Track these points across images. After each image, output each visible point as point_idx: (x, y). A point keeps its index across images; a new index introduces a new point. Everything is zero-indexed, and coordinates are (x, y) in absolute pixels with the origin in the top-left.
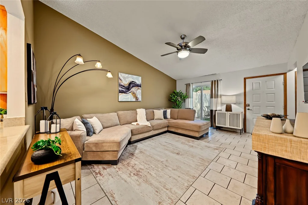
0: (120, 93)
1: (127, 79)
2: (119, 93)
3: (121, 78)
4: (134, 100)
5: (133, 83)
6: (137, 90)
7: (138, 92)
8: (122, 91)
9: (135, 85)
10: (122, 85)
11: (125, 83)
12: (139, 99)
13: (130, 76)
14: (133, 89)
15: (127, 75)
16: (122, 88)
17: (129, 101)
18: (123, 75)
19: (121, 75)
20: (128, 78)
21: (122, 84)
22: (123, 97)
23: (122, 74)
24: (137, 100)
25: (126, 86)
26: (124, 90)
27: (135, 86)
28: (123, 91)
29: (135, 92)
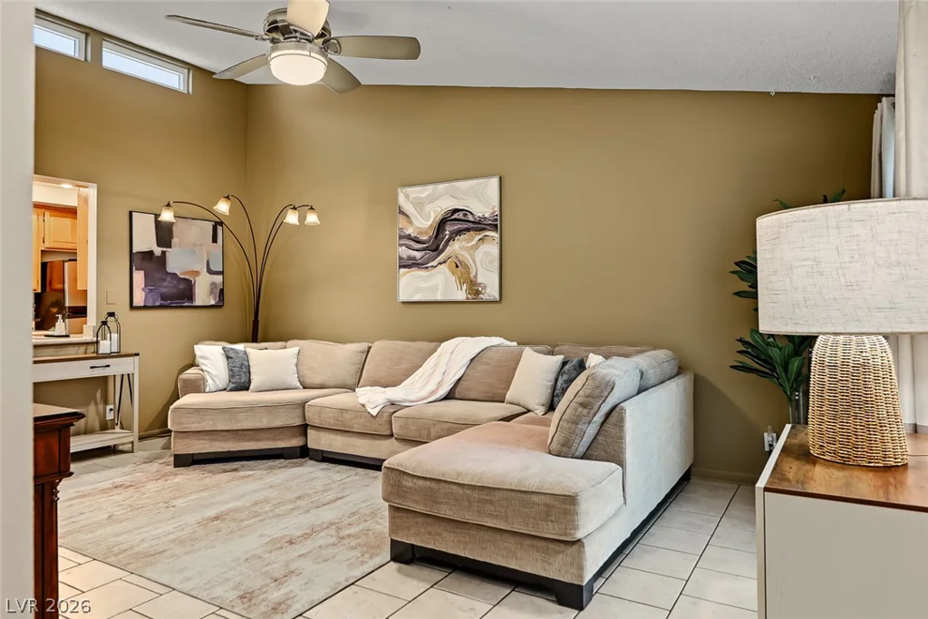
0: (402, 270)
1: (427, 208)
2: (401, 267)
3: (408, 208)
4: (461, 295)
5: (455, 216)
6: (476, 247)
7: (482, 255)
8: (410, 258)
9: (465, 226)
10: (409, 237)
11: (422, 223)
12: (485, 287)
13: (441, 187)
14: (457, 247)
15: (430, 188)
16: (409, 247)
17: (439, 298)
18: (415, 192)
19: (407, 196)
20: (432, 199)
21: (410, 231)
22: (414, 285)
23: (409, 190)
24: (477, 293)
25: (424, 238)
26: (418, 255)
27: (468, 230)
28: (414, 258)
29: (466, 256)
